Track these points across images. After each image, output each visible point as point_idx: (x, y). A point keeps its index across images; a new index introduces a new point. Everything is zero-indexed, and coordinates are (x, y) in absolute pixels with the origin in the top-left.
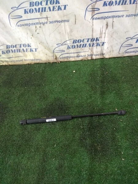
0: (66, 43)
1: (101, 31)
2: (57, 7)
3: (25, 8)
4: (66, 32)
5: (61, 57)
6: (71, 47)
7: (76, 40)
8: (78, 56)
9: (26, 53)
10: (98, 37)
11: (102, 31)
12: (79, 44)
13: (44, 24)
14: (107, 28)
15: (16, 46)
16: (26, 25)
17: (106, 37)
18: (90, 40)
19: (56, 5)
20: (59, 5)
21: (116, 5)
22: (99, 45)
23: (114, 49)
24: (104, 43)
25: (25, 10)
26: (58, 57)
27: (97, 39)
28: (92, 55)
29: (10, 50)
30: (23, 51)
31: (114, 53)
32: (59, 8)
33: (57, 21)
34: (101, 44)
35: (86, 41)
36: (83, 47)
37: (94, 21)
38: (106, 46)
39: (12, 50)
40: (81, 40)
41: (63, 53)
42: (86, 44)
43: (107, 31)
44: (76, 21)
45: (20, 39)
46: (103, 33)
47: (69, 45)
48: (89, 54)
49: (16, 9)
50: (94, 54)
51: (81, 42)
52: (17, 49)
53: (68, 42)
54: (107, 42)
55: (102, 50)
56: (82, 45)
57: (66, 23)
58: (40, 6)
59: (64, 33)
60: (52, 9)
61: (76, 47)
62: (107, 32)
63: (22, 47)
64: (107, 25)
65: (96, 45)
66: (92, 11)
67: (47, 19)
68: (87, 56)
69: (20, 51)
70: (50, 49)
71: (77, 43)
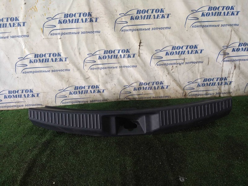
0: (197, 81)
1: (229, 72)
2: (195, 51)
3: (167, 51)
4: (198, 72)
5: (189, 94)
6: (201, 85)
7: (207, 79)
8: (206, 94)
9: (157, 90)
10: (227, 76)
11: (231, 71)
12: (209, 83)
13: (180, 64)
14: (235, 69)
15: (149, 83)
16: (165, 64)
17: (233, 77)
18: (219, 79)
19: (194, 49)
20: (196, 49)
21: (242, 51)
22: (227, 84)
23: (241, 87)
24: (231, 82)
25: (167, 52)
26: (187, 94)
27: (225, 79)
28: (220, 93)
29: (142, 88)
30: (154, 89)
31: (240, 92)
32: (196, 52)
33: (193, 62)
34: (229, 83)
35: (215, 80)
36: (212, 85)
37: (225, 63)
38: (233, 85)
39: (143, 87)
40: (211, 79)
41: (192, 90)
42: (215, 83)
43: (235, 71)
44: (208, 63)
45: (154, 77)
46: (231, 73)
47: (199, 83)
48: (218, 92)
49: (159, 51)
50: (222, 92)
51: (210, 80)
52: (149, 86)
53: (199, 81)
54: (235, 82)
55: (229, 88)
56: (212, 83)
57: (200, 64)
58: (181, 50)
59: (197, 72)
60: (190, 52)
61: (206, 85)
62: (234, 73)
63: (155, 85)
64: (235, 66)
65: (224, 83)
66: (224, 55)
67: (184, 60)
68: (215, 94)
69: (151, 89)
70: (181, 86)
71: (207, 82)
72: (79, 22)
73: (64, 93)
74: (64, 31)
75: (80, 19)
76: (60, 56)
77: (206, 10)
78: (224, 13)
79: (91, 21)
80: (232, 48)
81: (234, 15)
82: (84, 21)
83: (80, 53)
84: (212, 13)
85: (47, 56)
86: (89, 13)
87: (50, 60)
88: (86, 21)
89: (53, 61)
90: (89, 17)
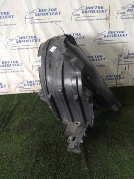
72: (29, 41)
73: (21, 85)
74: (20, 47)
75: (29, 40)
76: (18, 62)
77: (107, 33)
78: (118, 35)
79: (36, 41)
80: (124, 57)
81: (124, 36)
82: (32, 41)
83: (30, 61)
84: (111, 35)
85: (10, 63)
86: (35, 36)
87: (12, 65)
88: (33, 41)
89: (13, 66)
90: (35, 39)
